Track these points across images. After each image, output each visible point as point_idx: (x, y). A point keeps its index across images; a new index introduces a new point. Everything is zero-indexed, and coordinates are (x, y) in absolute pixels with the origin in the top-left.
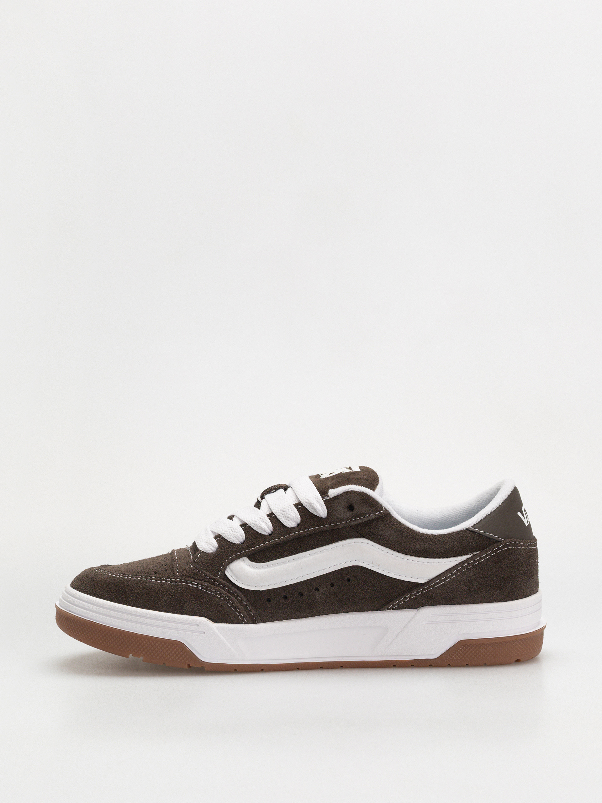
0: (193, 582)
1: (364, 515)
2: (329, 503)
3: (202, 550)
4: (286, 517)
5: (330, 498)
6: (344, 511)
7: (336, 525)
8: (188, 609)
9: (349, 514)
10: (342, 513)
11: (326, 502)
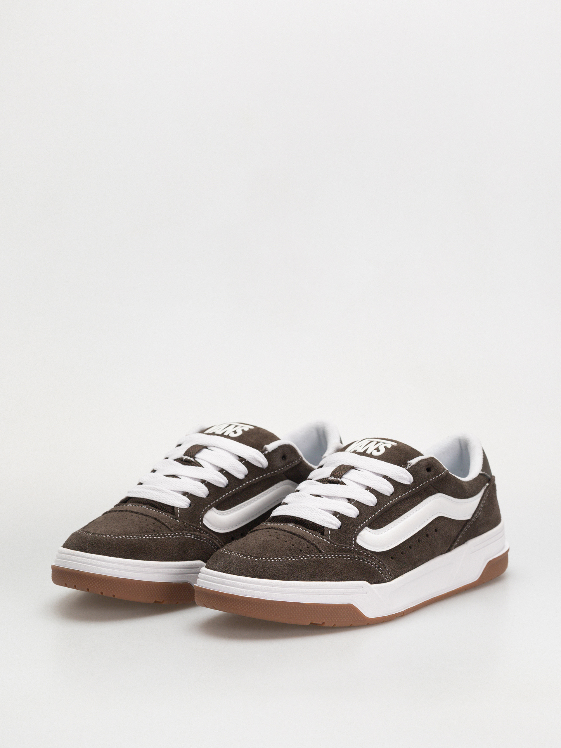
0: (188, 533)
1: (292, 462)
2: (268, 456)
3: (179, 507)
4: (237, 471)
5: (269, 453)
6: (280, 461)
7: (275, 473)
8: (190, 556)
9: (283, 463)
10: (279, 462)
11: (266, 456)
